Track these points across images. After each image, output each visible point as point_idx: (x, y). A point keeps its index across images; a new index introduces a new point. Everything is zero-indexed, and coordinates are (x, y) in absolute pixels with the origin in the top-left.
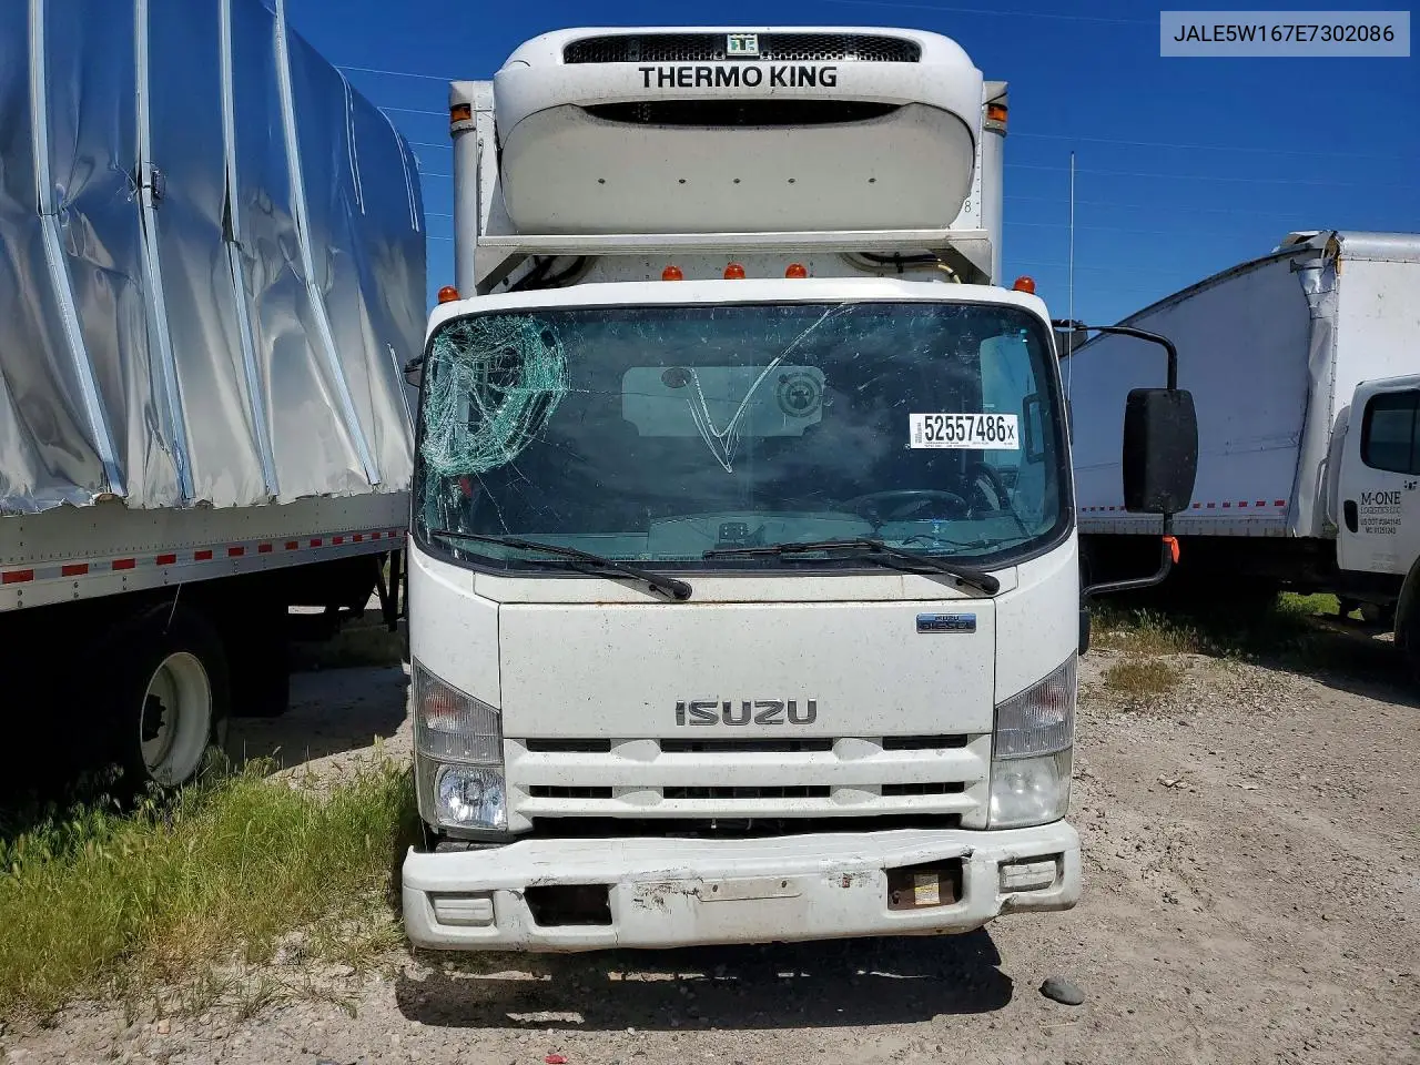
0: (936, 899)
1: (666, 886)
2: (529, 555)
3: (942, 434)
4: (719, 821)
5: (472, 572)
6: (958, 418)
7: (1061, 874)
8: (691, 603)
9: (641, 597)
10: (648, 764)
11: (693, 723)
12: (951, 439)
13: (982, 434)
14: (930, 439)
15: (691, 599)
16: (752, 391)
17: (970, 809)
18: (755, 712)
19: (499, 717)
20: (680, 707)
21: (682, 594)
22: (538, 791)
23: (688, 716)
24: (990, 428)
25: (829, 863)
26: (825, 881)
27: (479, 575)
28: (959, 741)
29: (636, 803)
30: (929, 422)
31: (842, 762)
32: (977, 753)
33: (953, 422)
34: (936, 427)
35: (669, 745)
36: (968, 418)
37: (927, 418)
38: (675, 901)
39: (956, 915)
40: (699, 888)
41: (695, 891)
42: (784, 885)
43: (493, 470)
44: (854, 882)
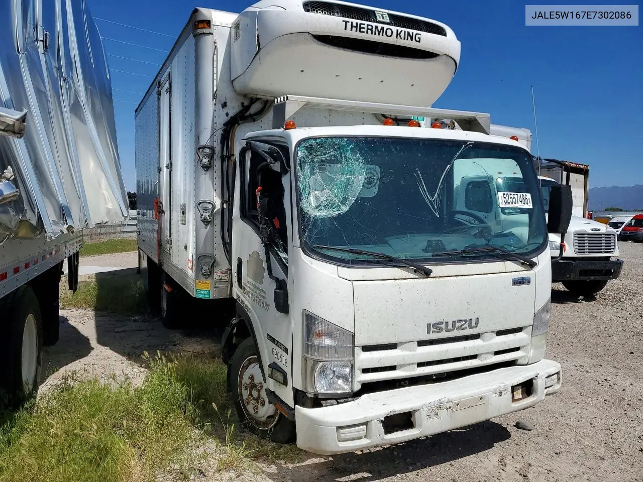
0: (520, 396)
1: (439, 407)
2: (362, 257)
3: (509, 201)
4: (435, 375)
5: (336, 266)
6: (514, 194)
7: (559, 379)
8: (432, 277)
9: (412, 276)
10: (414, 353)
11: (434, 332)
12: (512, 203)
13: (521, 201)
14: (506, 203)
15: (431, 276)
16: (441, 180)
17: (522, 357)
18: (458, 325)
19: (354, 336)
20: (429, 325)
21: (427, 274)
22: (365, 371)
23: (432, 329)
24: (524, 199)
25: (494, 387)
26: (494, 395)
27: (340, 268)
28: (519, 330)
29: (407, 371)
30: (505, 196)
31: (485, 343)
32: (527, 334)
33: (512, 196)
34: (507, 198)
35: (421, 343)
36: (517, 195)
37: (504, 194)
38: (443, 413)
39: (533, 401)
40: (451, 406)
41: (450, 407)
42: (481, 399)
43: (339, 215)
44: (503, 394)
